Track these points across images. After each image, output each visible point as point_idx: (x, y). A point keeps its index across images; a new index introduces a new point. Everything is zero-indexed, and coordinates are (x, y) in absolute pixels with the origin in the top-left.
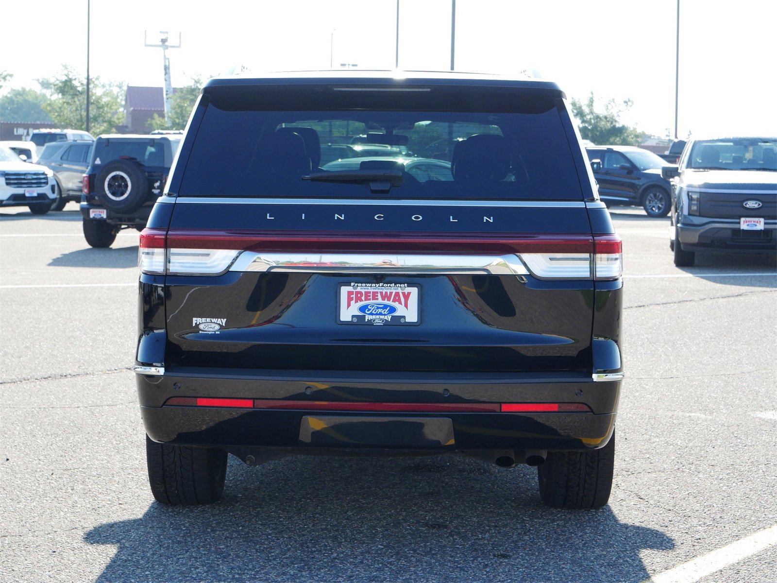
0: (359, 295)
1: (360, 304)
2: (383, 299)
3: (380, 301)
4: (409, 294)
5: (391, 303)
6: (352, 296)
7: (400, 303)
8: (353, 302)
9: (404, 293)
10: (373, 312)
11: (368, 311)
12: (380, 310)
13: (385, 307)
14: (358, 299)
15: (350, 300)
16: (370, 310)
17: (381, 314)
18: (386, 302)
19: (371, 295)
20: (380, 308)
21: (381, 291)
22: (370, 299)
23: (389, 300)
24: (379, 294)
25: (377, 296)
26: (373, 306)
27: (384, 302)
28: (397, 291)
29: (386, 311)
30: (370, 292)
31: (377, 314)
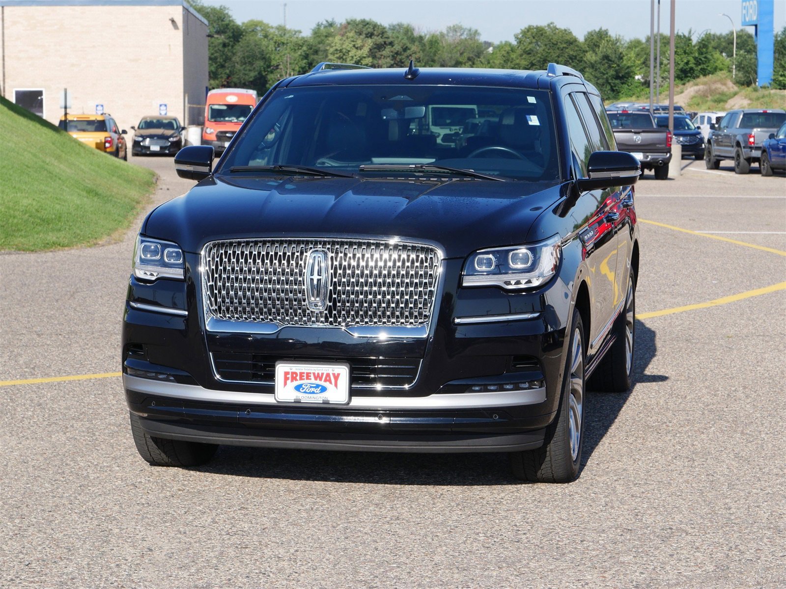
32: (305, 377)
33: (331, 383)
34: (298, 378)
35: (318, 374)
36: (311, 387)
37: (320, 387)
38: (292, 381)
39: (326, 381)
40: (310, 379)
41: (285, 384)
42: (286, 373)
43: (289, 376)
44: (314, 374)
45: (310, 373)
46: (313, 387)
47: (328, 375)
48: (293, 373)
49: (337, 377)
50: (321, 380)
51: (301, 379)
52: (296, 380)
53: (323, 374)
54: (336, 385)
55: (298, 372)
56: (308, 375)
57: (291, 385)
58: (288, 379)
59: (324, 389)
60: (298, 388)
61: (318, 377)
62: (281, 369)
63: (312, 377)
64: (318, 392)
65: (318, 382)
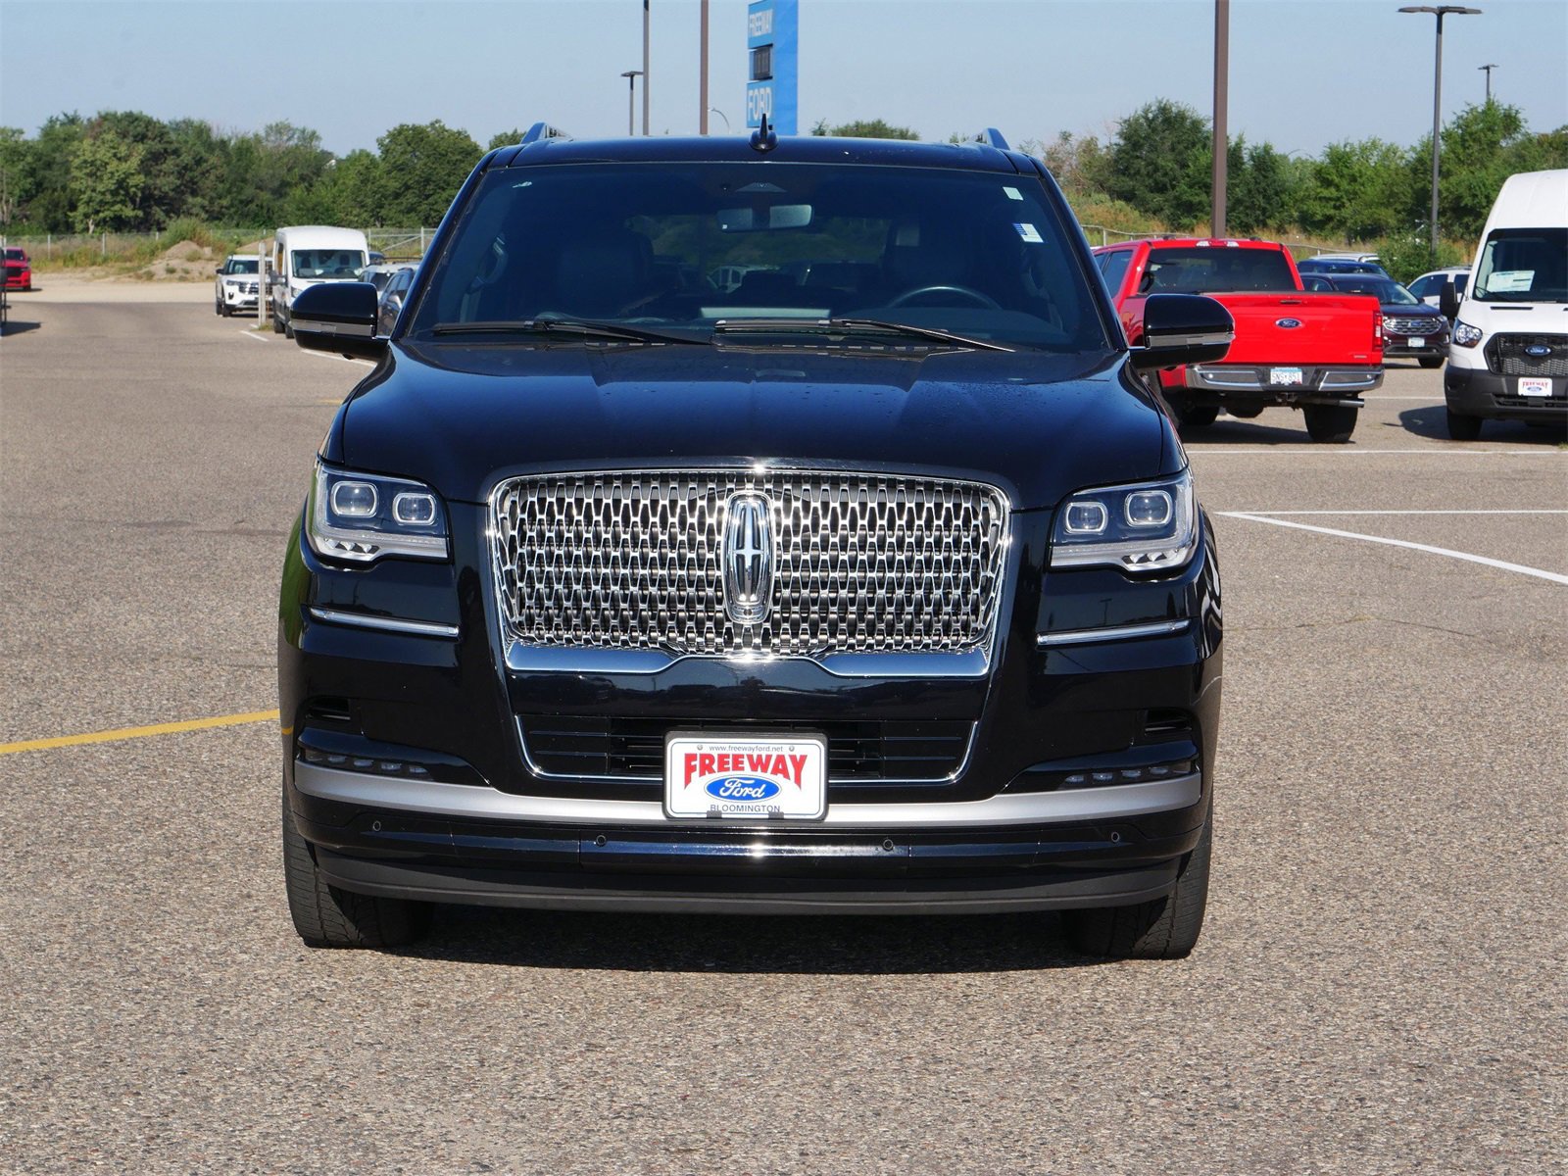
32: (730, 766)
33: (787, 776)
34: (715, 767)
35: (759, 757)
36: (744, 786)
37: (764, 786)
38: (702, 774)
39: (775, 771)
40: (742, 769)
41: (688, 780)
42: (690, 758)
43: (697, 763)
44: (750, 757)
45: (742, 756)
46: (749, 786)
47: (781, 759)
48: (704, 757)
49: (799, 763)
50: (765, 769)
51: (721, 768)
52: (711, 771)
53: (769, 757)
54: (798, 781)
55: (715, 754)
56: (737, 762)
57: (701, 782)
58: (693, 769)
59: (771, 790)
60: (714, 788)
61: (758, 763)
62: (679, 749)
63: (746, 764)
64: (758, 795)
65: (759, 774)
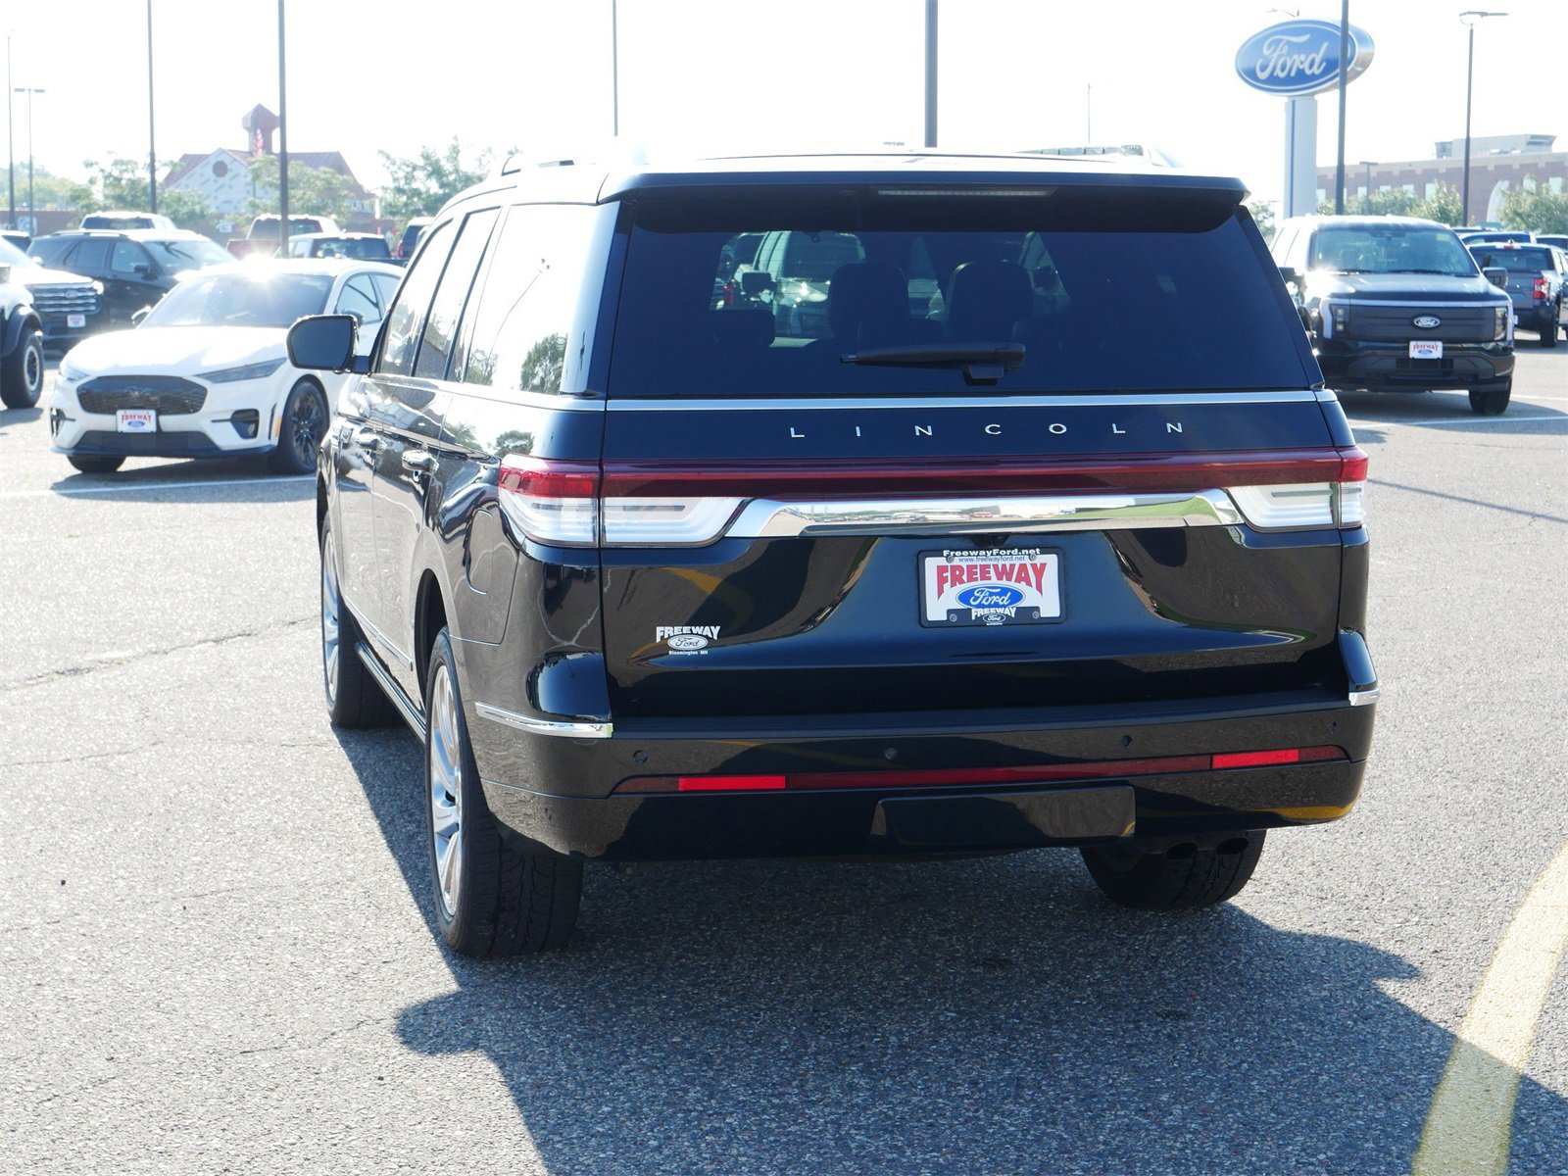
0: (957, 573)
1: (960, 588)
2: (1000, 578)
3: (994, 581)
4: (1043, 566)
5: (1013, 584)
6: (945, 575)
7: (1029, 583)
8: (947, 586)
9: (1034, 566)
10: (984, 602)
11: (974, 601)
12: (995, 598)
13: (1004, 591)
14: (956, 580)
15: (941, 581)
16: (977, 598)
17: (997, 605)
18: (1004, 583)
19: (978, 571)
20: (996, 594)
21: (995, 563)
22: (976, 579)
23: (1009, 579)
24: (992, 570)
25: (989, 572)
26: (982, 591)
27: (999, 582)
28: (1023, 562)
29: (1006, 599)
30: (975, 567)
31: (989, 606)
